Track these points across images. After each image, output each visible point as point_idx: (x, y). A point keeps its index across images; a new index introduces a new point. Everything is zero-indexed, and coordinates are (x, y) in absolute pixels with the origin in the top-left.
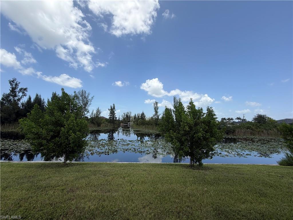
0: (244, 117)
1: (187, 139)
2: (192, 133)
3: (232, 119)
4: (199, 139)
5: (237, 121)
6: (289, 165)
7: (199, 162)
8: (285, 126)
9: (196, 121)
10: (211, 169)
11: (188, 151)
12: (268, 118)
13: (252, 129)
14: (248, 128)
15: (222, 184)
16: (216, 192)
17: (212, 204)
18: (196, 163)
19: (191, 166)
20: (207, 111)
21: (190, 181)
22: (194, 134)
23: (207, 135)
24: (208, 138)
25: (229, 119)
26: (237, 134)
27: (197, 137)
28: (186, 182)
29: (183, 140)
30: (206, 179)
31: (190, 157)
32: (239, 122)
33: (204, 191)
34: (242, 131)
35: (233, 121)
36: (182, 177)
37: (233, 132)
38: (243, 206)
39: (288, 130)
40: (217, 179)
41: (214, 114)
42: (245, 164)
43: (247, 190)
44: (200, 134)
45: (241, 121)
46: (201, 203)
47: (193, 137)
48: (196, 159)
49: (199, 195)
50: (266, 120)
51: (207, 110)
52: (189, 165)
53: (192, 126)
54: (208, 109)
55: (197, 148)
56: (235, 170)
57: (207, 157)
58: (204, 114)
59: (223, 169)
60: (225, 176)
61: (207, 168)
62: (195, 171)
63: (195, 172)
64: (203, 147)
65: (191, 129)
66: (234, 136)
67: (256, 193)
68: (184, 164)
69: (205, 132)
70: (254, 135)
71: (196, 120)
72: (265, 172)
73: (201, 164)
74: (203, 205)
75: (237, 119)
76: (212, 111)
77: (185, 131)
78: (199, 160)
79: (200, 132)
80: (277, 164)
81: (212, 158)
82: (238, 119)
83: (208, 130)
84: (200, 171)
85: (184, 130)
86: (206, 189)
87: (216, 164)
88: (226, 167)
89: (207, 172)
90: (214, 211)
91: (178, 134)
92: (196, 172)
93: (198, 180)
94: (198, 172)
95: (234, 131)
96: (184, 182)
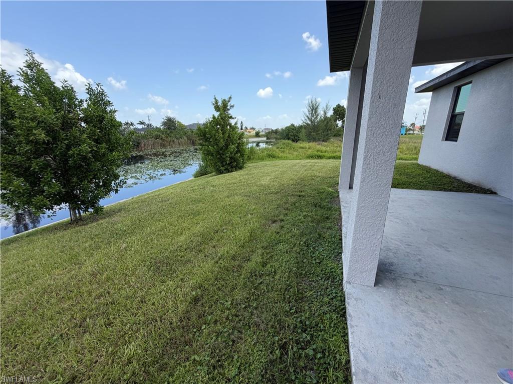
0: (149, 120)
1: (47, 165)
2: (62, 146)
3: (132, 124)
4: (84, 158)
5: (140, 127)
6: (201, 176)
7: (94, 206)
8: (199, 129)
9: (64, 117)
10: (120, 210)
11: (59, 193)
12: (178, 122)
13: (162, 139)
14: (157, 137)
15: (147, 225)
16: (143, 241)
17: (142, 261)
18: (86, 210)
19: (75, 222)
20: (89, 96)
21: (85, 249)
22: (68, 147)
23: (102, 149)
24: (104, 155)
25: (127, 124)
26: (143, 149)
27: (78, 154)
28: (77, 255)
29: (35, 166)
30: (117, 229)
31: (67, 204)
32: (143, 129)
33: (122, 251)
34: (150, 142)
35: (135, 127)
36: (62, 252)
37: (137, 146)
38: (182, 238)
39: (202, 134)
40: (138, 222)
41: (109, 102)
42: (162, 188)
43: (180, 216)
44: (85, 147)
45: (146, 127)
46: (123, 274)
47: (64, 158)
48: (83, 203)
49: (114, 262)
50: (175, 124)
51: (88, 93)
52: (70, 222)
53: (56, 128)
54: (90, 90)
55: (81, 181)
56: (156, 199)
57: (107, 193)
58: (82, 101)
59: (140, 203)
60: (146, 211)
61: (113, 212)
62: (90, 225)
63: (90, 227)
64: (96, 175)
65: (55, 139)
66: (139, 151)
67: (189, 215)
68: (55, 225)
69: (94, 142)
70: (165, 146)
71: (63, 112)
72: (188, 188)
73: (98, 210)
74: (128, 273)
75: (140, 124)
76: (102, 94)
77: (36, 143)
78: (93, 203)
79: (84, 142)
80: (193, 178)
81: (117, 191)
82: (142, 123)
83: (101, 137)
84: (99, 222)
85: (29, 142)
86: (124, 245)
87: (122, 201)
88: (141, 199)
89: (116, 218)
90: (149, 269)
91: (11, 156)
92: (92, 228)
93: (104, 239)
94: (98, 224)
95: (139, 143)
96: (70, 259)
